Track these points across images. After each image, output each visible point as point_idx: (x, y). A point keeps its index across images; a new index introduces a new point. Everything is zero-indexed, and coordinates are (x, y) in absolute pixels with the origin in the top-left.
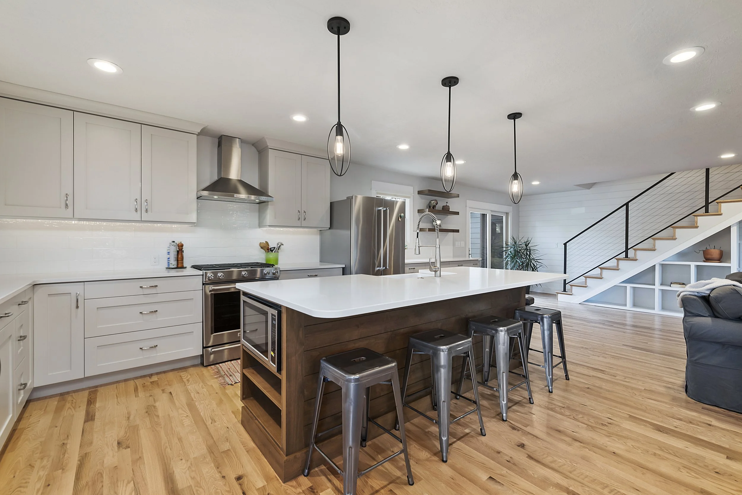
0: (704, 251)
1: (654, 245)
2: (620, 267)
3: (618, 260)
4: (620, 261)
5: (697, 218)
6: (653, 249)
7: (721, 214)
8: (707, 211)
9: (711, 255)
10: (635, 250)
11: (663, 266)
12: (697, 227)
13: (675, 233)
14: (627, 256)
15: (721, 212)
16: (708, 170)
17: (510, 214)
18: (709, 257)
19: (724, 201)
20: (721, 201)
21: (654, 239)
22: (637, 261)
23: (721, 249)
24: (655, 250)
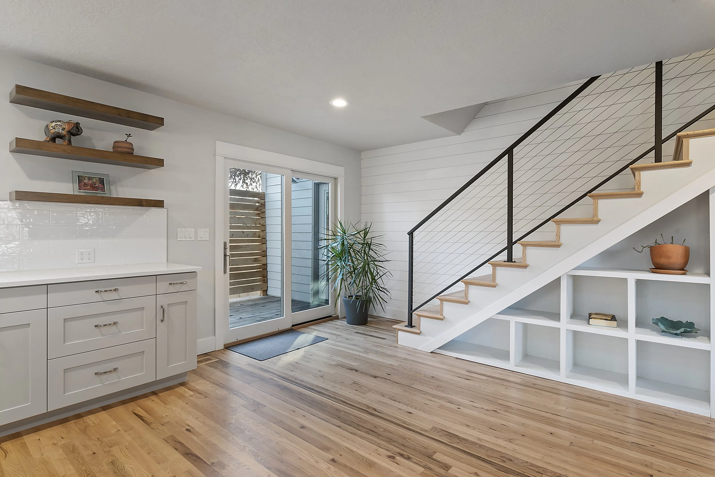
0: (651, 248)
1: (558, 235)
2: (497, 281)
3: (495, 265)
4: (498, 268)
5: (640, 174)
6: (556, 243)
7: (688, 164)
8: (658, 159)
9: (669, 258)
10: (524, 245)
11: (576, 280)
12: (640, 195)
13: (596, 209)
14: (510, 258)
15: (688, 159)
16: (659, 65)
17: (339, 180)
18: (663, 261)
19: (696, 132)
20: (689, 133)
21: (559, 223)
22: (528, 268)
23: (685, 244)
24: (559, 246)
